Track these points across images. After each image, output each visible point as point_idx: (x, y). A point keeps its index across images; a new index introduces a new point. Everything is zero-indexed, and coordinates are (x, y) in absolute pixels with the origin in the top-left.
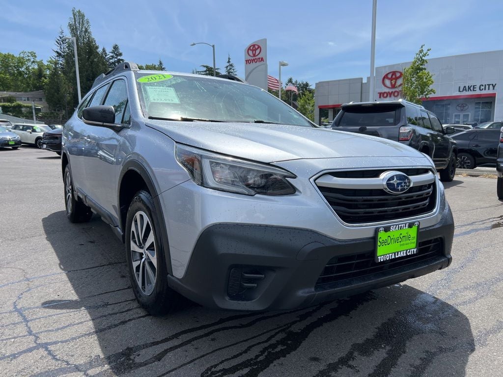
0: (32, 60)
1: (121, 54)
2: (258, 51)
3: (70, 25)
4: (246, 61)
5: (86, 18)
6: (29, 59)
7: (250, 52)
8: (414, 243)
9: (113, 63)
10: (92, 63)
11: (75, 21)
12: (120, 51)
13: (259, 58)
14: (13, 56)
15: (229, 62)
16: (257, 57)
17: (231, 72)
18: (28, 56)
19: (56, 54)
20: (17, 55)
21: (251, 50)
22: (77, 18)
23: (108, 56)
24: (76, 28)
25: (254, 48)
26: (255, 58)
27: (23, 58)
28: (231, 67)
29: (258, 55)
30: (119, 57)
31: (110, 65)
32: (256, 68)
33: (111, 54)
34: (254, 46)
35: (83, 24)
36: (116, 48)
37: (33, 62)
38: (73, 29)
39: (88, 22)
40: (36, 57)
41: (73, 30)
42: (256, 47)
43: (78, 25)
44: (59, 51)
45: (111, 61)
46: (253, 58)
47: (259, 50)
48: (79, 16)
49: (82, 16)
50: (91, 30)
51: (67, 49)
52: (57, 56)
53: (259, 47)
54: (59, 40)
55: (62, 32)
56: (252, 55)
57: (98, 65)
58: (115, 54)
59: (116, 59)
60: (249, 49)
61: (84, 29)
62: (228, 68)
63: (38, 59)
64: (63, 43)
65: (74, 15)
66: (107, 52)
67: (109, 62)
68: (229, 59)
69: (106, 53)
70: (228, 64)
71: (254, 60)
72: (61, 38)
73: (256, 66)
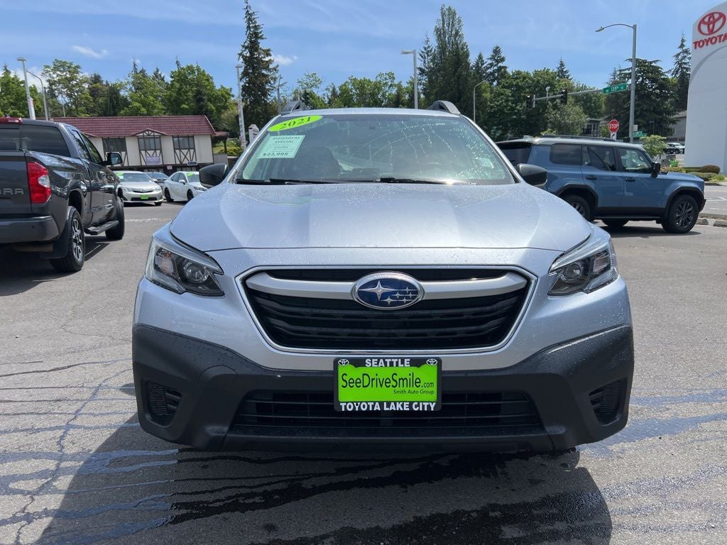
0: (389, 83)
1: (503, 60)
2: (718, 25)
3: (437, 30)
4: (695, 43)
5: (457, 16)
6: (386, 83)
7: (704, 28)
8: (432, 393)
9: (491, 74)
10: (458, 78)
11: (443, 24)
12: (503, 55)
13: (720, 36)
14: (369, 81)
15: (682, 46)
16: (716, 35)
17: (685, 63)
18: (386, 79)
19: (418, 72)
20: (373, 80)
21: (705, 23)
22: (446, 18)
23: (485, 65)
24: (444, 32)
25: (711, 19)
26: (711, 36)
27: (380, 82)
28: (685, 55)
29: (717, 31)
30: (500, 64)
31: (488, 76)
32: (713, 53)
33: (490, 62)
34: (711, 15)
35: (453, 25)
36: (497, 51)
37: (391, 85)
38: (440, 33)
39: (460, 21)
40: (394, 78)
41: (440, 35)
42: (716, 16)
43: (446, 28)
44: (423, 67)
45: (489, 71)
46: (707, 37)
47: (721, 21)
48: (449, 15)
49: (452, 13)
50: (463, 31)
51: (431, 64)
52: (420, 74)
53: (722, 15)
54: (423, 52)
55: (428, 41)
56: (706, 32)
57: (466, 80)
58: (495, 59)
59: (495, 68)
60: (702, 21)
61: (453, 32)
62: (680, 57)
63: (396, 82)
64: (428, 56)
65: (443, 14)
66: (484, 59)
67: (487, 73)
68: (683, 41)
69: (483, 61)
70: (681, 50)
71: (710, 40)
72: (425, 49)
73: (713, 50)
